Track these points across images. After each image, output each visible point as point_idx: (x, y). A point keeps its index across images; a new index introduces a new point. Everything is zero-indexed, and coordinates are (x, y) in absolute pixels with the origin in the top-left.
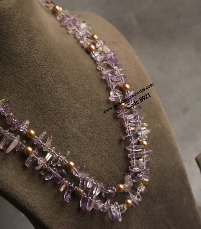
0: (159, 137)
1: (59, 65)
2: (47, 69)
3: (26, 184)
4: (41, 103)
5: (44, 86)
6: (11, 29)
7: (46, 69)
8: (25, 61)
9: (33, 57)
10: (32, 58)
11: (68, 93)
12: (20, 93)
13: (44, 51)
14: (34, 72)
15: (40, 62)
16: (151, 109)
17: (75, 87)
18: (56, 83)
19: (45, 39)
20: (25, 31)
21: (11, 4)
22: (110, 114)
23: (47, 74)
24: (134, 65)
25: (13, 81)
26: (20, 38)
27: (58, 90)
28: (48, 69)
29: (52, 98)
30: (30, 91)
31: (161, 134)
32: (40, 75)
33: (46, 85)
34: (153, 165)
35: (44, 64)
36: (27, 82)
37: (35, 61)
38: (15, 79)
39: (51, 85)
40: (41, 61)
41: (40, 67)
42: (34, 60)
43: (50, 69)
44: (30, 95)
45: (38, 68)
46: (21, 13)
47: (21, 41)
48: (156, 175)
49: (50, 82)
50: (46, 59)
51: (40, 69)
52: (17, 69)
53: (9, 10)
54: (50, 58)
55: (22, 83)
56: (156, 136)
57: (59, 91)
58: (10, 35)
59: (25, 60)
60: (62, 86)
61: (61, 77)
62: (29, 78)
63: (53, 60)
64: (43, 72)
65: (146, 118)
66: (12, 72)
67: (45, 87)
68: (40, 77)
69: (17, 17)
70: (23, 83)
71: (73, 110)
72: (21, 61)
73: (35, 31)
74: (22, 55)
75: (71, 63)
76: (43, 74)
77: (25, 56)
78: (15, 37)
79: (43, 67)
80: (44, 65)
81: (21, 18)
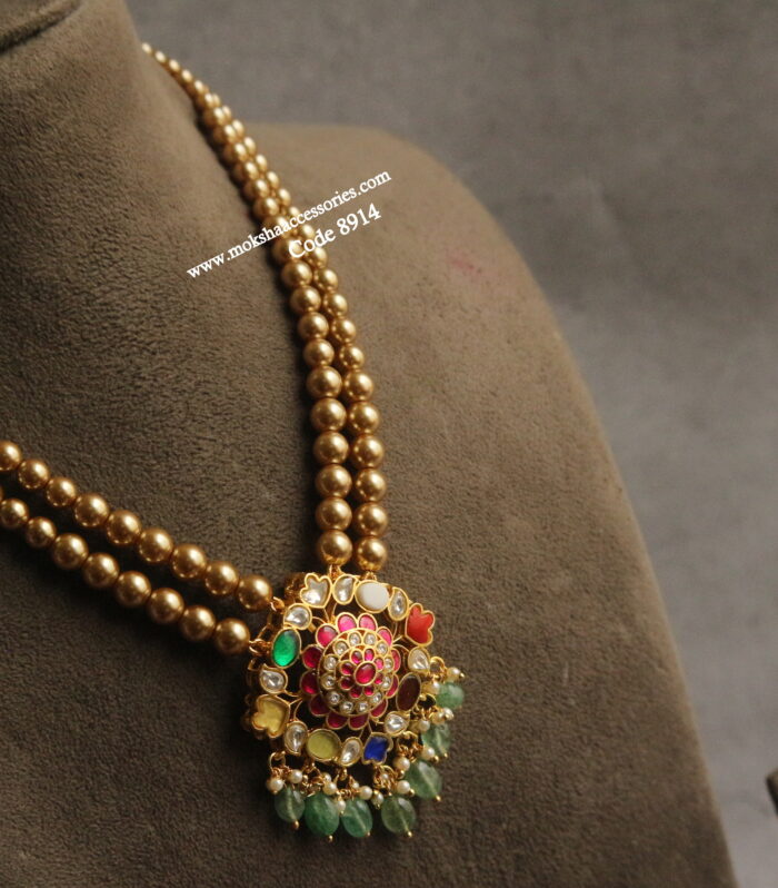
0: (618, 678)
1: (217, 345)
2: (162, 356)
3: (25, 831)
4: (122, 496)
5: (143, 426)
6: (24, 178)
7: (159, 356)
8: (73, 316)
9: (106, 304)
10: (104, 307)
11: (241, 463)
12: (38, 448)
13: (156, 281)
14: (108, 367)
15: (134, 329)
16: (593, 557)
17: (272, 444)
18: (194, 421)
19: (166, 233)
20: (82, 191)
21: (32, 77)
22: (411, 567)
23: (159, 379)
24: (542, 370)
25: (15, 396)
26: (59, 220)
27: (200, 449)
28: (168, 356)
29: (169, 481)
30: (83, 443)
31: (627, 667)
32: (129, 378)
33: (153, 426)
34: (579, 794)
35: (152, 335)
36: (70, 405)
37: (113, 321)
38: (25, 387)
39: (174, 427)
40: (142, 323)
41: (135, 349)
42: (109, 317)
43: (174, 360)
44: (80, 460)
45: (122, 349)
46: (73, 116)
47: (64, 233)
48: (589, 838)
49: (172, 411)
50: (163, 314)
51: (130, 357)
52: (34, 349)
53: (21, 102)
54: (181, 313)
55: (51, 408)
56: (607, 673)
57: (205, 455)
58: (19, 205)
59: (74, 312)
60: (219, 433)
61: (219, 394)
62: (83, 389)
63: (193, 321)
64: (144, 369)
65: (569, 594)
66: (15, 360)
67: (145, 433)
68: (131, 388)
69: (53, 133)
70: (57, 406)
71: (255, 536)
72: (55, 319)
73: (128, 197)
74: (60, 292)
75: (271, 338)
76: (144, 379)
77: (74, 297)
78: (38, 213)
79: (144, 348)
80: (152, 342)
81: (73, 137)
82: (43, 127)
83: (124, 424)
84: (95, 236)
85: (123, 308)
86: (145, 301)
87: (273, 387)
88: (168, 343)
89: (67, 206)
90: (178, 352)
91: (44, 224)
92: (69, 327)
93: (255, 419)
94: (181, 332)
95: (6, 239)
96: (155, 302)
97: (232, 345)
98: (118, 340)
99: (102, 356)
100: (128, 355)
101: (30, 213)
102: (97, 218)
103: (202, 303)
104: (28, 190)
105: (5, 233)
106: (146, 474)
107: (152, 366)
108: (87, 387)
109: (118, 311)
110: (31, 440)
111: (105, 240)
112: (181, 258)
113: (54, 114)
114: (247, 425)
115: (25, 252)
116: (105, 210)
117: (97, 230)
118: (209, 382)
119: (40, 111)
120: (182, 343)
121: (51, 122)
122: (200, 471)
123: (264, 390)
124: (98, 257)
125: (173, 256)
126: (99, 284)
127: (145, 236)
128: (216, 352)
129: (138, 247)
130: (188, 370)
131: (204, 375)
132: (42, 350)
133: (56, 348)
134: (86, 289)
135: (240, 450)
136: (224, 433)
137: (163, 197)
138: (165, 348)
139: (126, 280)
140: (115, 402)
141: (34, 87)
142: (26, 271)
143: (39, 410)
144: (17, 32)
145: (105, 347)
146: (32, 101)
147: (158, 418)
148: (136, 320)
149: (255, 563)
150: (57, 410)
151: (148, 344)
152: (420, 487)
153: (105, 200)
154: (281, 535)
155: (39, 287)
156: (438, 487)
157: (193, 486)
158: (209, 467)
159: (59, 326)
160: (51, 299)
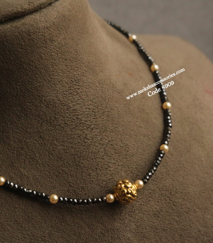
82: (52, 41)
83: (80, 157)
84: (71, 83)
85: (81, 111)
86: (90, 109)
87: (138, 142)
88: (98, 125)
89: (60, 72)
90: (102, 129)
91: (51, 78)
92: (60, 119)
93: (131, 155)
94: (103, 121)
95: (37, 84)
96: (94, 109)
97: (122, 126)
98: (78, 124)
99: (72, 130)
100: (82, 130)
101: (46, 74)
102: (72, 76)
103: (112, 109)
104: (45, 65)
105: (36, 82)
106: (88, 176)
107: (91, 134)
108: (66, 142)
109: (79, 113)
110: (44, 162)
111: (75, 85)
112: (103, 92)
113: (56, 36)
114: (128, 157)
115: (44, 89)
116: (75, 73)
117: (72, 81)
118: (113, 140)
119: (51, 35)
120: (103, 125)
121: (55, 39)
122: (109, 175)
123: (135, 143)
124: (72, 91)
125: (101, 91)
126: (72, 102)
127: (90, 83)
128: (116, 129)
129: (87, 87)
130: (106, 136)
131: (112, 137)
132: (50, 127)
133: (55, 127)
134: (67, 104)
135: (125, 167)
136: (118, 161)
137: (97, 68)
138: (97, 127)
139: (82, 100)
140: (77, 148)
141: (49, 25)
142: (44, 96)
143: (47, 150)
144: (43, 4)
145: (74, 127)
146: (48, 30)
147: (93, 155)
148: (86, 116)
149: (130, 212)
150: (54, 151)
151: (91, 125)
152: (193, 181)
153: (76, 69)
154: (140, 201)
155: (49, 103)
156: (200, 181)
157: (106, 181)
158: (113, 174)
159: (56, 118)
160: (53, 108)
